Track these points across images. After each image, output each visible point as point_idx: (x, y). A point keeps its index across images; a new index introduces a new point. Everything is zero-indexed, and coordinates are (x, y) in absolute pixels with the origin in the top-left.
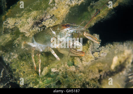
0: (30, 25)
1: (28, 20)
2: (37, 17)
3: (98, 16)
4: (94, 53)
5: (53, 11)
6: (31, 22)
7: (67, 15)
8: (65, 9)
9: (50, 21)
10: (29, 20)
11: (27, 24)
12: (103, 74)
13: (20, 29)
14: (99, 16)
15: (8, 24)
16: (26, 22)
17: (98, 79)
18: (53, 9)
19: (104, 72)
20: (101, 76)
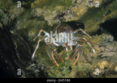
0: (53, 16)
1: (52, 12)
2: (60, 11)
3: (108, 16)
4: (101, 47)
5: (74, 9)
6: (55, 14)
7: (84, 14)
8: (84, 9)
9: (70, 16)
10: (54, 13)
11: (52, 15)
12: (107, 71)
13: (45, 18)
14: (110, 16)
15: (37, 12)
16: (51, 13)
17: (103, 73)
18: (74, 8)
19: (108, 69)
20: (105, 72)
